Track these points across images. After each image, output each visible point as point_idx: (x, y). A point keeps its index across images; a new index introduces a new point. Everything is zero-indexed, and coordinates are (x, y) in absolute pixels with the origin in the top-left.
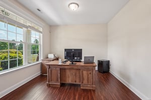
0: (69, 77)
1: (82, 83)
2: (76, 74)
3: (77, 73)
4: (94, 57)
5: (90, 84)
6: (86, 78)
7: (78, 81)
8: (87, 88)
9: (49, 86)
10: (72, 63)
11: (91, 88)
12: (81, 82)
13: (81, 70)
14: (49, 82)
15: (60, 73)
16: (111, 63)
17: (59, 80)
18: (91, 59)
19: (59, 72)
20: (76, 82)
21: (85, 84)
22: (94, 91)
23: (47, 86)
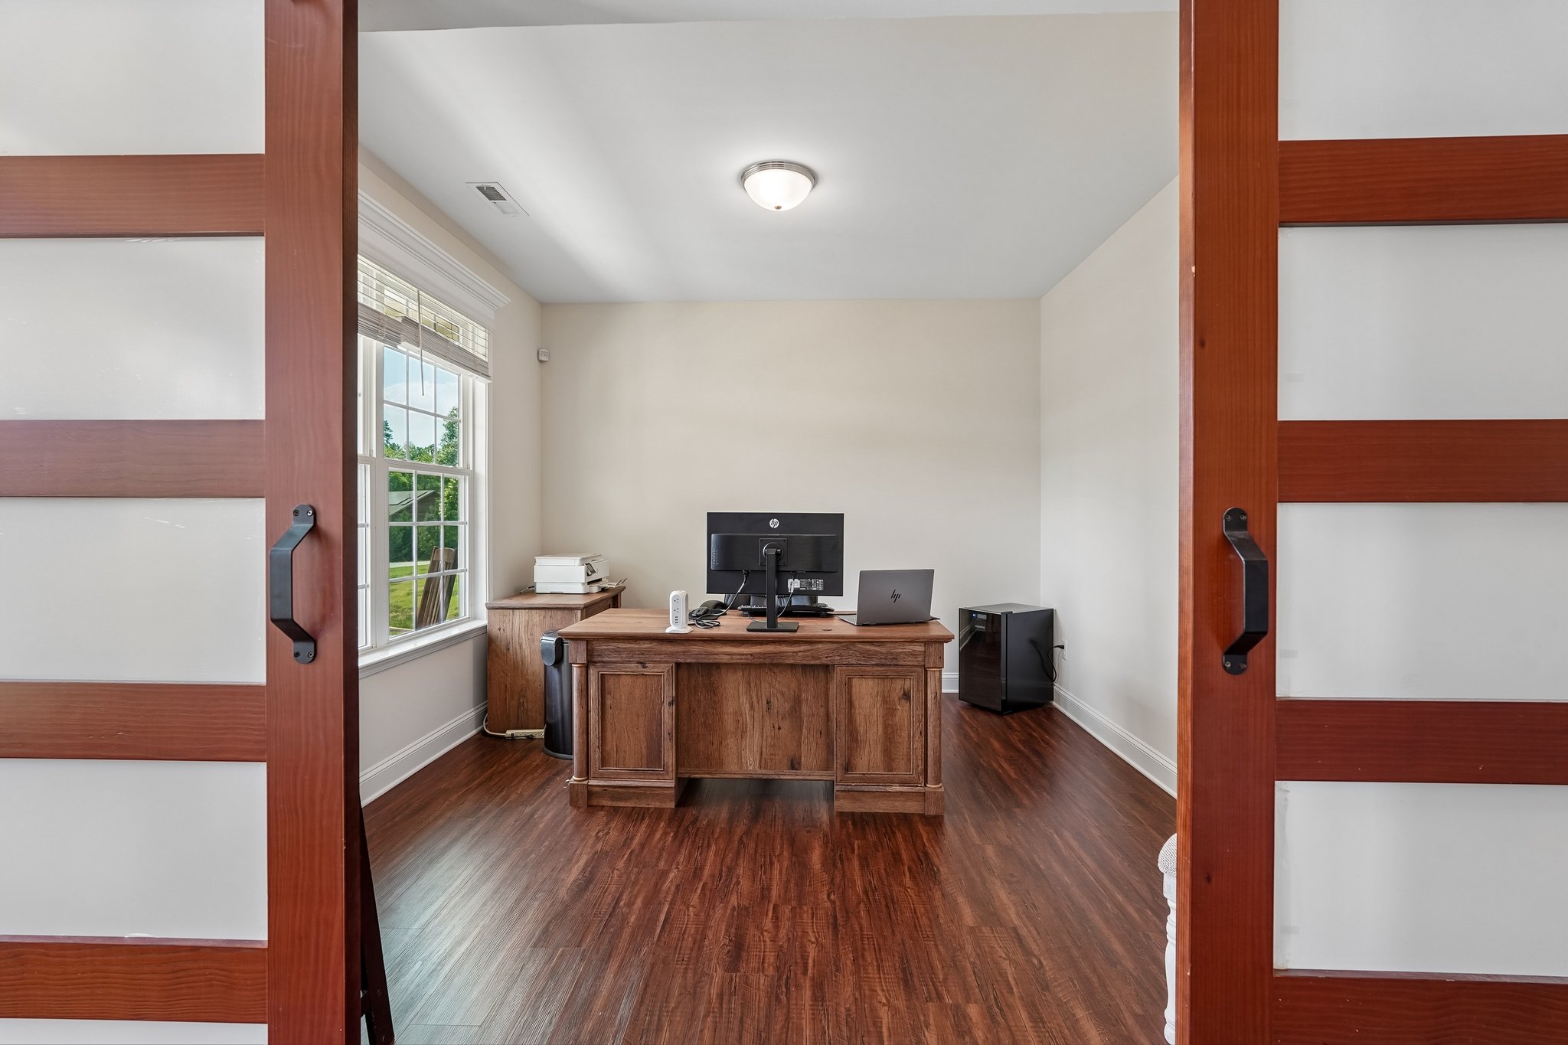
0: (742, 732)
1: (848, 767)
2: (797, 701)
3: (808, 695)
4: (929, 574)
5: (901, 772)
6: (872, 733)
7: (810, 755)
8: (882, 807)
9: (588, 802)
10: (772, 626)
11: (912, 807)
12: (838, 762)
13: (838, 675)
14: (586, 773)
15: (676, 701)
16: (1066, 631)
17: (669, 757)
18: (909, 596)
19: (669, 693)
20: (794, 764)
21: (865, 779)
22: (934, 822)
23: (573, 803)
